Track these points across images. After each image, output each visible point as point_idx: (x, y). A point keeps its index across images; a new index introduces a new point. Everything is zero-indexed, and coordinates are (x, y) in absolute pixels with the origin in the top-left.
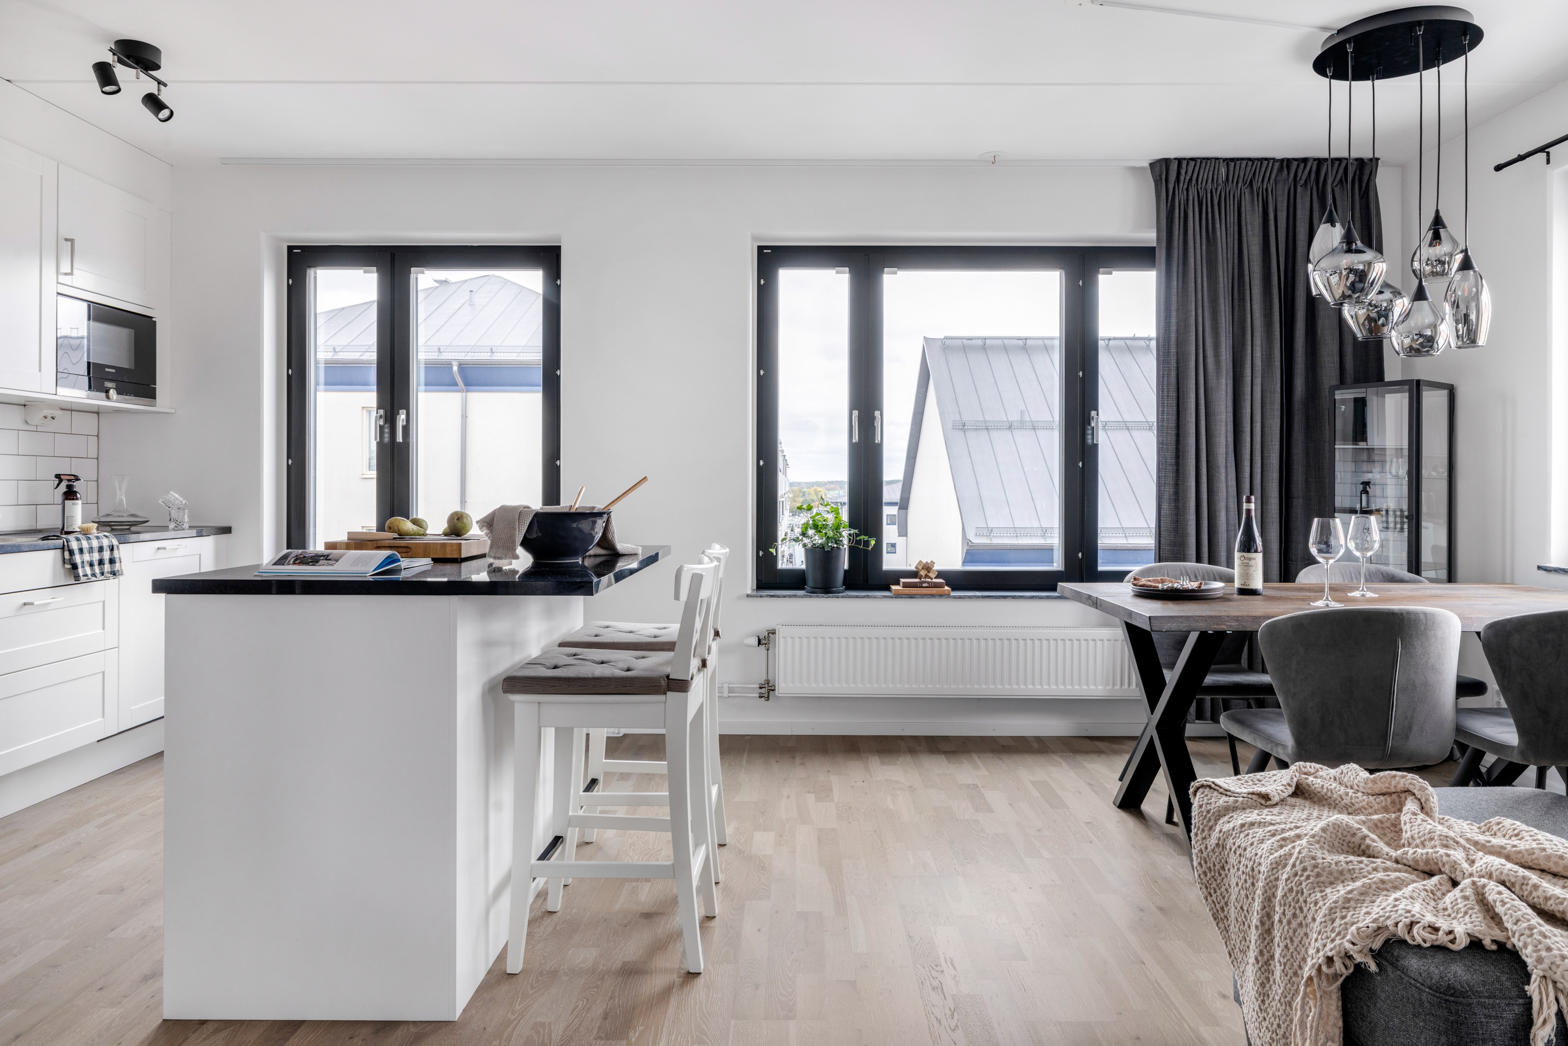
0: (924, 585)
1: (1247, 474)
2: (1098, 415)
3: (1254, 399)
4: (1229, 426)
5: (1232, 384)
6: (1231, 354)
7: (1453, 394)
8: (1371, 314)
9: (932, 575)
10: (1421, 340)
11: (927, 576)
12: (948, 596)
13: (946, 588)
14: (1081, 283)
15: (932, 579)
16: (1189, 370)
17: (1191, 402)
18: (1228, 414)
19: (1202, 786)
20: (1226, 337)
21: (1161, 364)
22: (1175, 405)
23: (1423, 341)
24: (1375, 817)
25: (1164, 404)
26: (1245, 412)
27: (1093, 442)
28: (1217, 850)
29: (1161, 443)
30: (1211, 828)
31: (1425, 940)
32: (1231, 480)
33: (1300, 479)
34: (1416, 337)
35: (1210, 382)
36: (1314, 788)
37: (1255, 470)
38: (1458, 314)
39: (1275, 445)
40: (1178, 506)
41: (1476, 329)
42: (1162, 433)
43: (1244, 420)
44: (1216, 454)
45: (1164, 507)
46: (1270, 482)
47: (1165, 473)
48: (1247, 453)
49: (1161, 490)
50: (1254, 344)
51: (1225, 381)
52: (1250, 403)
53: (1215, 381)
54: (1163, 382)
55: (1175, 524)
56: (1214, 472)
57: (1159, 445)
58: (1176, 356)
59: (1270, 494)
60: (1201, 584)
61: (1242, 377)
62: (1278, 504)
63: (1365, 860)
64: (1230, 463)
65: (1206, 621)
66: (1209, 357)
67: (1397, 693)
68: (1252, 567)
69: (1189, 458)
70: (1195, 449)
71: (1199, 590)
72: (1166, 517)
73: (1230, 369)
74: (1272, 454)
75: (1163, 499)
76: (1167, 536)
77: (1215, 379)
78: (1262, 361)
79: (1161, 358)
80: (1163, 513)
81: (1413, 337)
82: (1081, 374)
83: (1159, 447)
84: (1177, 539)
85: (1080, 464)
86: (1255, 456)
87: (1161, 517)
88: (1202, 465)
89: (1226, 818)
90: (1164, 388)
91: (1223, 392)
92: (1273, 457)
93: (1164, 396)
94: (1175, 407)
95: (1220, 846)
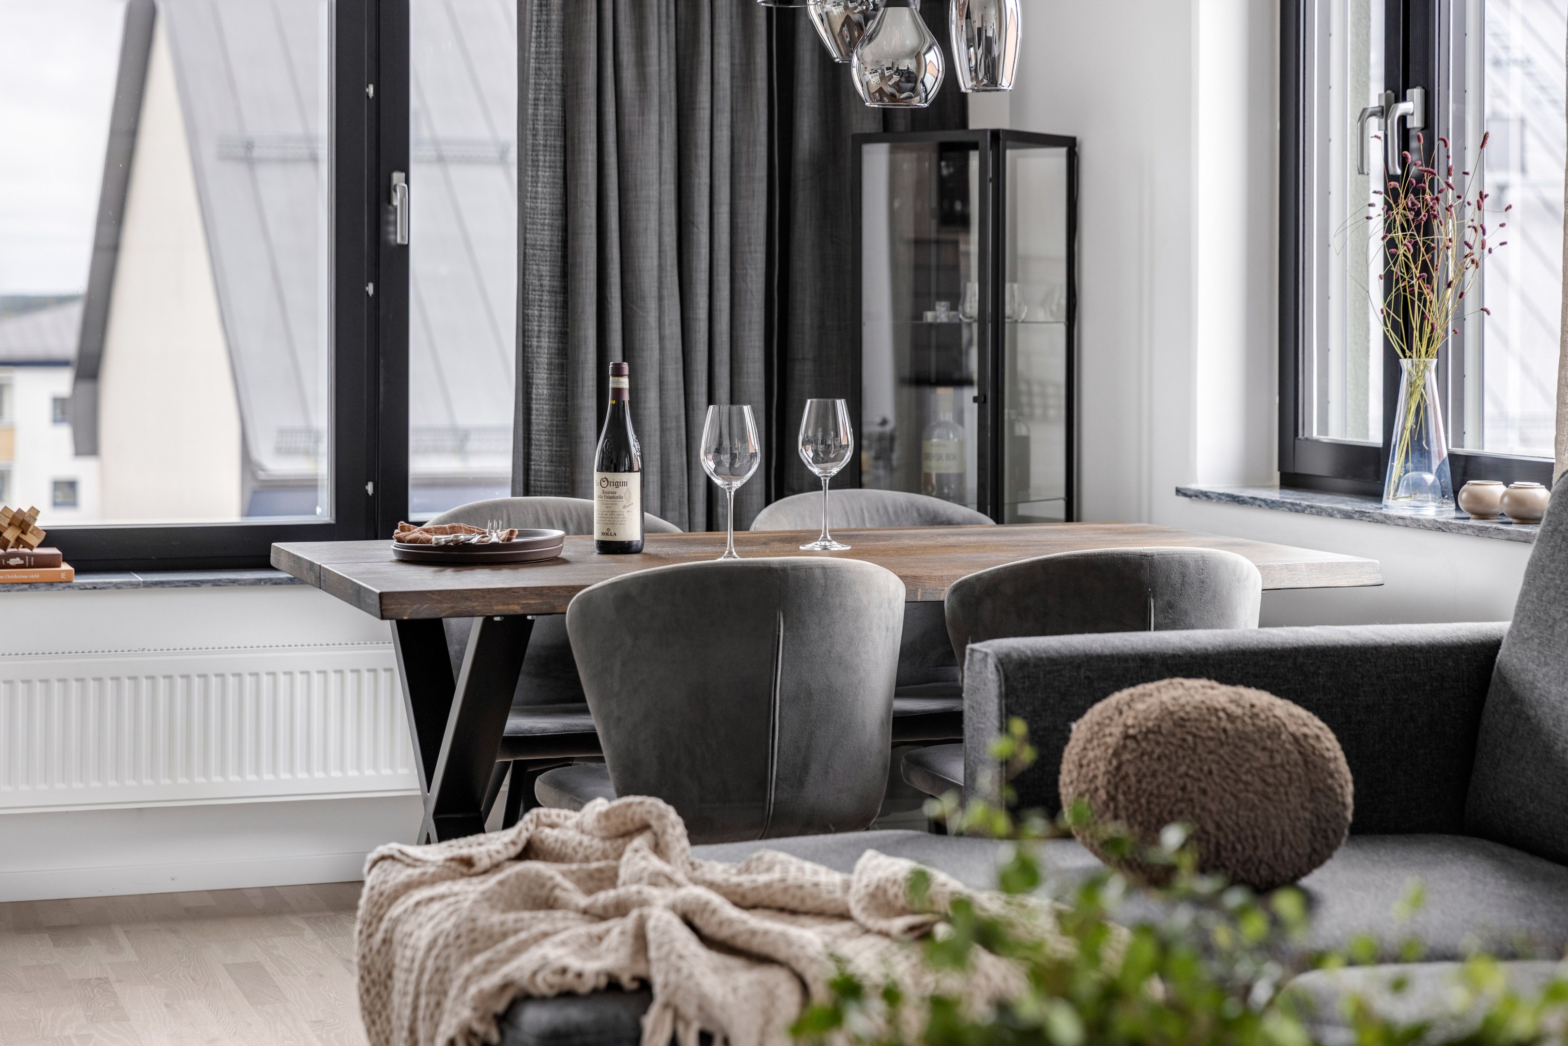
0: (13, 562)
1: (702, 313)
2: (407, 181)
3: (716, 155)
4: (666, 211)
5: (673, 123)
6: (673, 61)
7: (1076, 151)
8: (852, 16)
9: (33, 539)
10: (896, 78)
11: (19, 542)
12: (67, 584)
13: (65, 567)
15: (31, 547)
16: (584, 93)
17: (587, 161)
18: (663, 187)
19: (383, 858)
20: (659, 24)
21: (531, 77)
22: (558, 164)
23: (900, 81)
24: (594, 865)
25: (536, 163)
26: (699, 184)
27: (396, 240)
28: (384, 950)
29: (530, 245)
30: (381, 919)
31: (551, 986)
32: (670, 324)
33: (808, 321)
34: (887, 73)
35: (627, 118)
36: (542, 842)
37: (718, 303)
38: (969, 30)
39: (756, 252)
40: (567, 380)
41: (999, 56)
42: (533, 224)
43: (696, 199)
44: (640, 271)
45: (538, 381)
46: (747, 328)
47: (539, 308)
48: (703, 269)
49: (531, 346)
50: (716, 41)
51: (657, 118)
52: (708, 165)
53: (637, 118)
54: (535, 115)
55: (561, 419)
56: (635, 308)
57: (525, 249)
58: (561, 61)
59: (746, 353)
60: (512, 532)
61: (694, 109)
62: (762, 375)
63: (541, 914)
64: (667, 288)
65: (484, 597)
66: (625, 67)
67: (780, 707)
68: (624, 499)
69: (582, 279)
70: (595, 260)
71: (507, 545)
72: (541, 402)
73: (670, 92)
74: (749, 271)
75: (535, 365)
76: (544, 443)
77: (637, 113)
78: (732, 77)
79: (531, 65)
80: (537, 395)
81: (883, 73)
82: (371, 90)
83: (525, 254)
84: (564, 449)
85: (370, 289)
86: (717, 275)
87: (530, 404)
88: (611, 292)
89: (402, 899)
90: (537, 128)
91: (654, 142)
92: (751, 276)
93: (537, 145)
94: (558, 170)
95: (387, 941)
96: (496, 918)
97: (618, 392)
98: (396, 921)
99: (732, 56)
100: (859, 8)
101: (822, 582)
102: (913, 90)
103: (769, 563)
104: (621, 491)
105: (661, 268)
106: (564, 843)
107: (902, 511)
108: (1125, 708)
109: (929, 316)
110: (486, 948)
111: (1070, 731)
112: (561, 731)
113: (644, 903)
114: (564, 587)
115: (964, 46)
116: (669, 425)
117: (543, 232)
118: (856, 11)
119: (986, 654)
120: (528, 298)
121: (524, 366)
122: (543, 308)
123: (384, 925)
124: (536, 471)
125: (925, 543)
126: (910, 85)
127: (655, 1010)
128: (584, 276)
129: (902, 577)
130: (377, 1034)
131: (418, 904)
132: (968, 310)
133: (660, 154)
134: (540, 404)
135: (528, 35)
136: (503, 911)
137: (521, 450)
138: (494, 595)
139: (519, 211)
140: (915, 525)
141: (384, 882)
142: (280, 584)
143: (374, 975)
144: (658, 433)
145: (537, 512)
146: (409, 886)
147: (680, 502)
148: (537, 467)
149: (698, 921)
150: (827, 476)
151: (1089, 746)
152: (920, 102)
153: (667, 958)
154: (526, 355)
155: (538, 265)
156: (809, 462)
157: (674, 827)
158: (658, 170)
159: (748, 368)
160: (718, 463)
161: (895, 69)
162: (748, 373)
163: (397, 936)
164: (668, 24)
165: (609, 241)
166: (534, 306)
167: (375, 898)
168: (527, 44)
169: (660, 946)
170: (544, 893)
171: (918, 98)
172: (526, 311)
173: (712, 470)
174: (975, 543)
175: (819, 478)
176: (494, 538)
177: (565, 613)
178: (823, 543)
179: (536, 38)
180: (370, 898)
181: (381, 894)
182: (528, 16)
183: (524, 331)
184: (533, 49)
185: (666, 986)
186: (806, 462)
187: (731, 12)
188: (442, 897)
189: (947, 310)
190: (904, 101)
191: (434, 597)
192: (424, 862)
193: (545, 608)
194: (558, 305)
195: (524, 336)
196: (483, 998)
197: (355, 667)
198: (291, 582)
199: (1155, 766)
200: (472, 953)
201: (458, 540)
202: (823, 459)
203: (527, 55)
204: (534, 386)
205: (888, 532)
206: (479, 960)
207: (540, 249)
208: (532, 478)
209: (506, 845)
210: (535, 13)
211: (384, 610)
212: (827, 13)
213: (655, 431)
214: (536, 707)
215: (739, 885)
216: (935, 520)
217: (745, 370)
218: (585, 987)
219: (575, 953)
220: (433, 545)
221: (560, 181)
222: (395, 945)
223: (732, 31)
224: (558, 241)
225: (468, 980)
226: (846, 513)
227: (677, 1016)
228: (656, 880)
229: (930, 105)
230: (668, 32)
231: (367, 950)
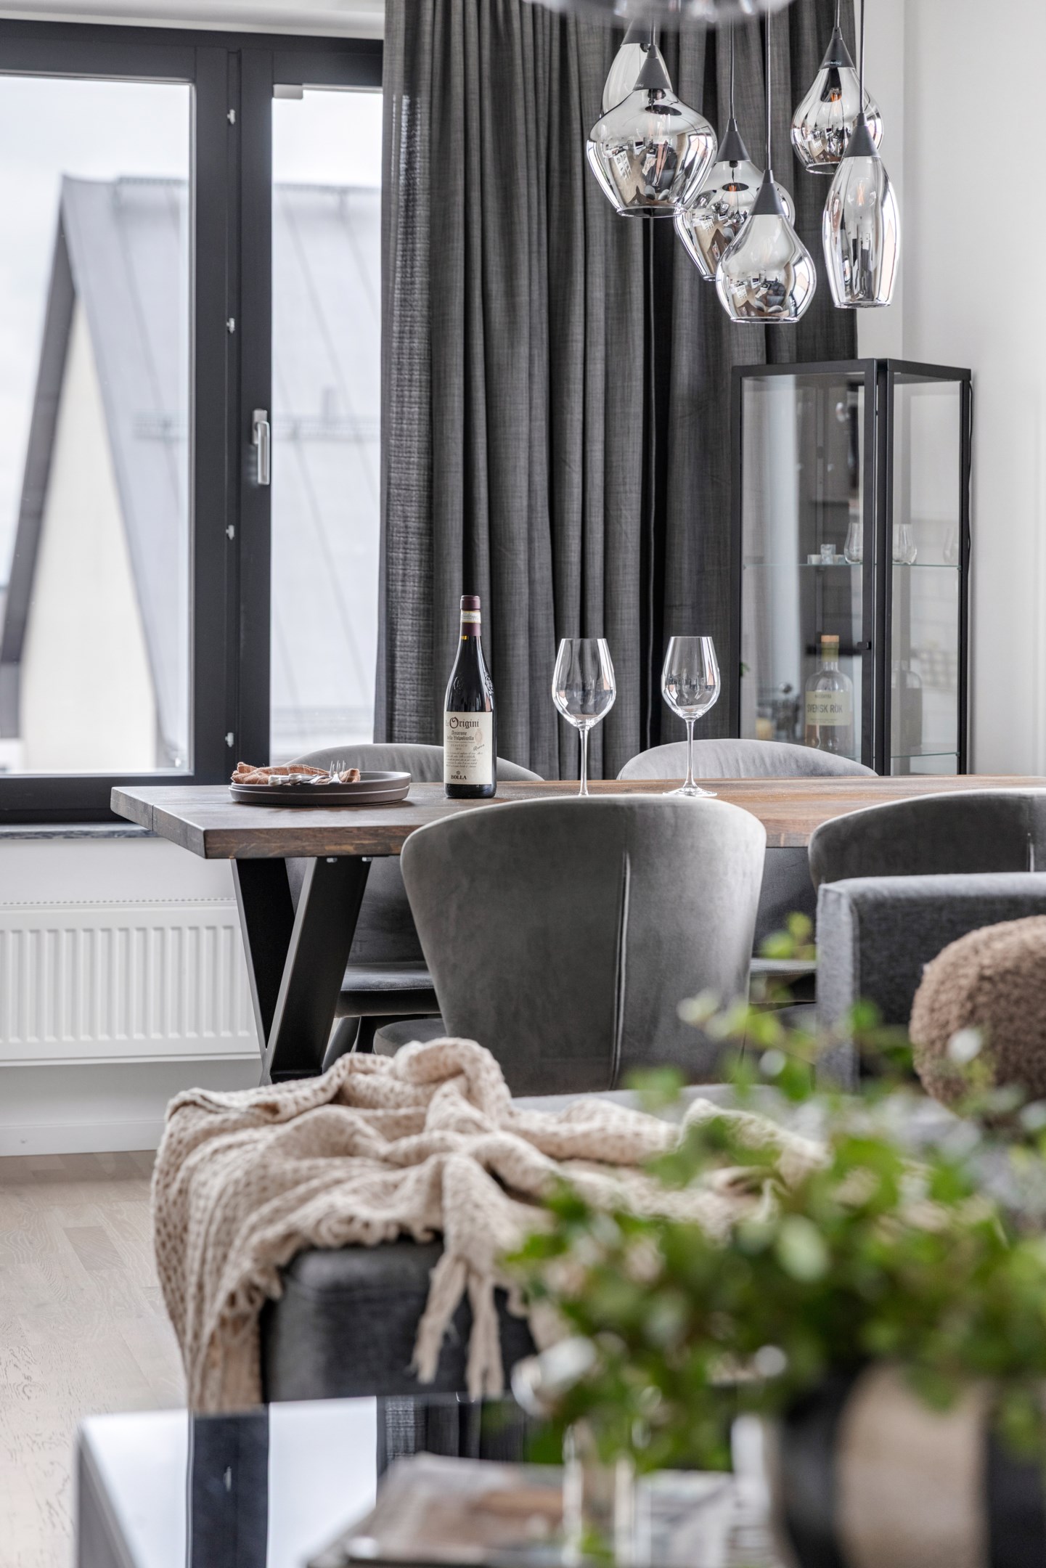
2: (269, 419)
3: (589, 390)
4: (536, 449)
6: (545, 291)
7: (969, 386)
8: (721, 229)
10: (763, 291)
14: (232, 116)
16: (450, 324)
17: (454, 396)
18: (533, 423)
19: (185, 1104)
20: (530, 252)
21: (396, 308)
22: (424, 400)
23: (767, 294)
24: (403, 1111)
25: (401, 399)
26: (571, 420)
27: (257, 480)
28: (179, 1201)
29: (395, 485)
30: (178, 1169)
31: (336, 1236)
32: (540, 568)
33: (686, 566)
34: (754, 286)
35: (495, 351)
36: (354, 1088)
37: (591, 546)
38: (845, 239)
39: (631, 492)
40: (433, 626)
41: (876, 270)
42: (398, 463)
43: (568, 435)
44: (509, 512)
45: (402, 627)
46: (621, 572)
47: (404, 551)
48: (575, 510)
49: (395, 590)
50: (589, 270)
51: (527, 350)
52: (581, 400)
53: (506, 351)
54: (400, 348)
55: (426, 667)
56: (503, 550)
57: (389, 489)
58: (428, 292)
59: (620, 599)
60: (353, 773)
61: (566, 342)
62: (638, 622)
63: (337, 1161)
64: (538, 530)
65: (315, 836)
66: (494, 298)
67: (627, 955)
68: (474, 740)
69: (448, 520)
70: (462, 499)
71: (348, 786)
72: (407, 649)
73: (542, 323)
74: (624, 512)
75: (399, 611)
76: (408, 692)
77: (506, 346)
78: (607, 309)
79: (396, 296)
80: (401, 642)
81: (749, 285)
82: (232, 324)
83: (389, 494)
84: (429, 699)
85: (231, 531)
86: (590, 516)
87: (394, 651)
88: (478, 534)
89: (201, 1147)
90: (402, 362)
91: (524, 375)
92: (626, 518)
93: (402, 380)
94: (424, 406)
95: (183, 1192)
96: (290, 1165)
97: (469, 628)
98: (193, 1170)
99: (607, 287)
100: (730, 222)
101: (672, 821)
102: (782, 303)
103: (615, 800)
104: (472, 731)
105: (531, 508)
106: (375, 1090)
107: (780, 762)
108: (981, 947)
109: (814, 559)
110: (277, 1195)
111: (922, 972)
112: (411, 987)
113: (447, 1149)
114: (401, 827)
115: (838, 258)
116: (539, 674)
117: (408, 471)
118: (725, 225)
119: (840, 895)
120: (392, 540)
121: (387, 611)
122: (408, 551)
123: (181, 1174)
124: (401, 721)
125: (797, 791)
126: (779, 298)
127: (445, 1263)
128: (450, 516)
129: (763, 821)
130: (173, 1291)
131: (216, 1152)
132: (854, 553)
133: (530, 389)
134: (404, 651)
135: (392, 264)
136: (299, 1158)
137: (384, 698)
138: (325, 834)
139: (382, 448)
140: (792, 776)
141: (184, 1129)
142: (134, 836)
143: (170, 1228)
144: (527, 682)
145: (393, 759)
146: (209, 1134)
147: (550, 755)
148: (401, 717)
149: (503, 1170)
150: (691, 719)
151: (942, 988)
152: (789, 316)
153: (460, 1208)
154: (390, 599)
155: (403, 505)
156: (673, 704)
157: (488, 1072)
158: (528, 406)
159: (621, 614)
160: (570, 700)
161: (763, 281)
162: (621, 620)
163: (193, 1186)
164: (539, 252)
165: (476, 481)
166: (399, 548)
167: (174, 1145)
168: (391, 273)
169: (455, 1193)
170: (343, 1139)
171: (786, 312)
172: (390, 554)
173: (564, 708)
174: (851, 791)
175: (684, 721)
176: (336, 779)
177: (399, 854)
178: (688, 790)
179: (402, 268)
180: (168, 1146)
181: (180, 1142)
182: (392, 244)
183: (388, 575)
184: (398, 280)
185: (459, 1237)
186: (669, 703)
187: (606, 241)
188: (241, 1145)
189: (832, 553)
190: (773, 314)
191: (262, 835)
192: (226, 1108)
193: (379, 849)
194: (424, 547)
195: (388, 579)
196: (265, 1249)
197: (211, 924)
198: (146, 834)
199: (1013, 1009)
200: (261, 1202)
201: (296, 780)
202: (687, 700)
203: (391, 285)
204: (398, 633)
205: (761, 782)
206: (266, 1209)
207: (405, 489)
208: (396, 729)
209: (315, 1092)
210: (400, 241)
211: (208, 849)
212: (695, 228)
213: (524, 679)
214: (389, 963)
215: (555, 1134)
216: (815, 771)
217: (619, 616)
218: (372, 1237)
219: (367, 1202)
220: (269, 785)
221: (426, 418)
222: (192, 1198)
223: (606, 260)
224: (424, 481)
225: (253, 1229)
226: (720, 763)
227: (470, 1270)
228: (464, 1126)
229: (801, 319)
230: (539, 260)
231: (163, 1202)
